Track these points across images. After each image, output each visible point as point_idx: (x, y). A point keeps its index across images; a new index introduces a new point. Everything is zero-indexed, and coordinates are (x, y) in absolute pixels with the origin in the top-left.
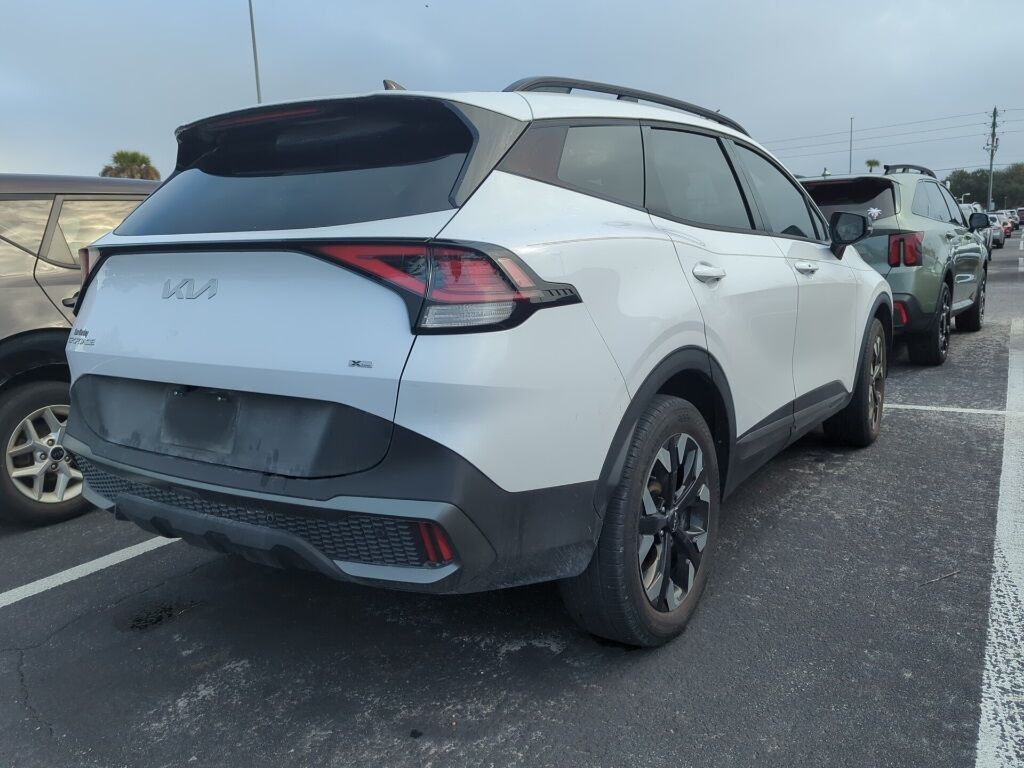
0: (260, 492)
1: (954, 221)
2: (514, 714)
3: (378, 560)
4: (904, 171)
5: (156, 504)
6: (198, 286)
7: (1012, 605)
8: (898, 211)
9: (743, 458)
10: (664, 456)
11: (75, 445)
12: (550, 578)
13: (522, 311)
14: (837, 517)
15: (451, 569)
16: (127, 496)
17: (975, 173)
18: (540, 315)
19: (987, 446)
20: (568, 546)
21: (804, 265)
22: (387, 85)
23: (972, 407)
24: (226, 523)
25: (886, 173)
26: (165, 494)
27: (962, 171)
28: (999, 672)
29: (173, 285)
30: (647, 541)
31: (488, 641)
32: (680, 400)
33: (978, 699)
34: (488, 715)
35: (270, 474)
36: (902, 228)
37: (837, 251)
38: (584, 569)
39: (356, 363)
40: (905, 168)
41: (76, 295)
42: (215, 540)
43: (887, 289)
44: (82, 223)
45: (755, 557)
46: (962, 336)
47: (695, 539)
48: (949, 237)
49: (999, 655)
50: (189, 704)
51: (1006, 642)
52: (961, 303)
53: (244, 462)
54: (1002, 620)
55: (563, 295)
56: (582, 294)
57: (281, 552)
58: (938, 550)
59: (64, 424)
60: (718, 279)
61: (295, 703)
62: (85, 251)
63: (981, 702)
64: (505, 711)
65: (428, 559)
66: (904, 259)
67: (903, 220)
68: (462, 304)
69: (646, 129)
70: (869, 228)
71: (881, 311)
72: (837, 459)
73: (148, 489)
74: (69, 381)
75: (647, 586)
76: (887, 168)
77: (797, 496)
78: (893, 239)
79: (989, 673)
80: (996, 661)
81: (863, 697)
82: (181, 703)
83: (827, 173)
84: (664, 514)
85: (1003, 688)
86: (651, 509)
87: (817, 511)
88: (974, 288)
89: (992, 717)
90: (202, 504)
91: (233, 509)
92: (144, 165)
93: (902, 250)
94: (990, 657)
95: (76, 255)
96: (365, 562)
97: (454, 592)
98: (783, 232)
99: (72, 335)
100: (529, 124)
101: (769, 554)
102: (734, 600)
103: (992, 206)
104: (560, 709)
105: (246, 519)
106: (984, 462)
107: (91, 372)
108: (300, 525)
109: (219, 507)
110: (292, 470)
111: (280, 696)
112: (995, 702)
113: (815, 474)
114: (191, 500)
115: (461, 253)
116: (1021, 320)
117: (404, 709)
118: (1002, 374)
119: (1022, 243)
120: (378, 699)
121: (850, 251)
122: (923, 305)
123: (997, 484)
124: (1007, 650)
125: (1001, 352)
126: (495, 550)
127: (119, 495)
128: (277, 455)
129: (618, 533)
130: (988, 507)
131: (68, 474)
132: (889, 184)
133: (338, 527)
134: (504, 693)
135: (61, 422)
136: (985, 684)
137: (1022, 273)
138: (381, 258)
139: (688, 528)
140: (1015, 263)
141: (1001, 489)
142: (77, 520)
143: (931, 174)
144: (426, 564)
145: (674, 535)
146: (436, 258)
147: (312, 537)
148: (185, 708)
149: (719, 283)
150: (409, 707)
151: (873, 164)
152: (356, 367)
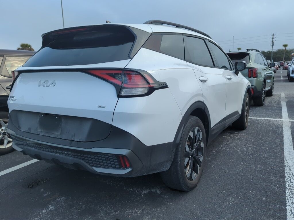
0: (69, 146)
1: (265, 65)
2: (148, 213)
3: (107, 167)
4: (252, 51)
5: (36, 150)
6: (50, 83)
7: (292, 177)
8: (251, 62)
9: (213, 134)
10: (191, 134)
11: (10, 131)
12: (159, 172)
13: (151, 90)
14: (238, 150)
15: (129, 170)
16: (27, 147)
17: (267, 52)
18: (156, 91)
19: (278, 129)
20: (164, 162)
21: (229, 77)
22: (106, 22)
23: (273, 118)
24: (59, 156)
25: (247, 51)
26: (39, 147)
27: (264, 51)
28: (291, 197)
29: (42, 82)
30: (187, 159)
31: (138, 190)
32: (196, 117)
33: (285, 206)
34: (139, 213)
35: (72, 141)
36: (252, 67)
37: (236, 73)
38: (169, 168)
39: (100, 107)
40: (252, 50)
41: (10, 85)
42: (55, 161)
43: (250, 84)
44: (11, 64)
45: (216, 163)
46: (267, 97)
47: (200, 158)
48: (265, 69)
49: (290, 192)
50: (46, 211)
51: (292, 188)
52: (268, 88)
53: (64, 137)
54: (289, 181)
55: (163, 85)
56: (168, 85)
57: (76, 165)
58: (268, 160)
59: (7, 124)
60: (206, 81)
61: (80, 211)
62: (13, 72)
63: (287, 207)
64: (145, 212)
65: (122, 167)
66: (253, 75)
67: (252, 64)
68: (132, 88)
69: (185, 36)
70: (246, 66)
71: (248, 91)
72: (236, 133)
73: (34, 145)
74: (8, 111)
75: (187, 173)
76: (247, 49)
77: (226, 144)
78: (249, 70)
79: (288, 198)
80: (289, 194)
81: (252, 206)
82: (44, 211)
83: (230, 51)
84: (191, 151)
85: (292, 202)
86: (188, 149)
87: (232, 149)
88: (271, 84)
89: (290, 211)
90: (51, 150)
91: (61, 152)
92: (29, 48)
93: (252, 73)
94: (288, 193)
95: (10, 73)
96: (102, 168)
97: (130, 177)
98: (222, 67)
99: (9, 97)
100: (151, 34)
101: (220, 162)
102: (210, 176)
103: (272, 61)
104: (161, 211)
105: (65, 154)
106: (278, 134)
107: (15, 109)
108: (82, 156)
109: (56, 151)
110: (79, 139)
111: (75, 209)
112: (291, 207)
113: (230, 138)
114: (48, 149)
115: (132, 72)
116: (284, 93)
117: (113, 212)
118: (280, 109)
119: (281, 71)
120: (105, 209)
121: (240, 73)
122: (258, 89)
123: (283, 140)
124: (292, 190)
125: (279, 102)
126: (143, 164)
127: (24, 147)
128: (74, 135)
129: (179, 157)
130: (281, 147)
131: (7, 140)
132: (248, 54)
133: (94, 157)
134: (144, 206)
135: (5, 124)
136: (287, 201)
137: (282, 80)
138: (108, 74)
139: (197, 155)
140: (280, 77)
141: (284, 142)
142: (10, 153)
143: (259, 51)
144: (121, 168)
145: (194, 157)
146: (125, 74)
147: (86, 160)
148: (45, 213)
149: (206, 82)
150: (115, 211)
151: (239, 49)
152: (100, 108)
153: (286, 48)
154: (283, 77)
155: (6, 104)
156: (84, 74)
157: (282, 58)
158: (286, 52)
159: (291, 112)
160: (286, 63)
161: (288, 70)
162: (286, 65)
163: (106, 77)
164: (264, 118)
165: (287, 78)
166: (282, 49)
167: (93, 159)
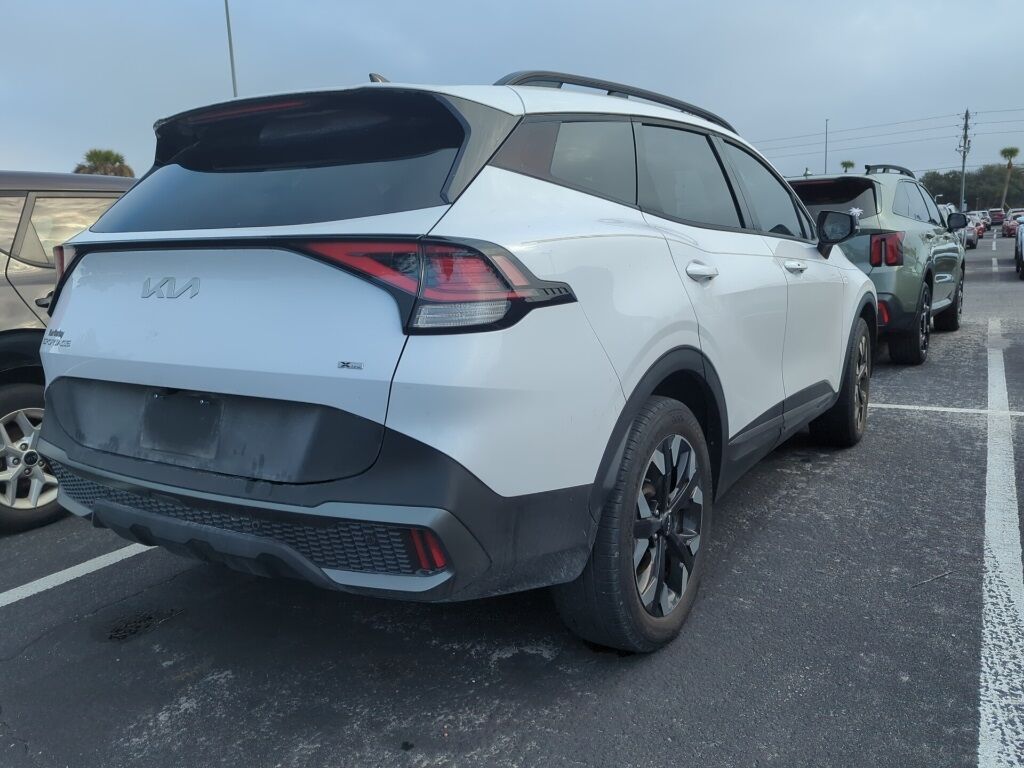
0: (245, 498)
1: (932, 221)
2: (508, 724)
3: (368, 567)
4: (884, 172)
5: (135, 511)
6: (180, 285)
7: (1005, 605)
8: (879, 211)
9: (736, 459)
10: (658, 459)
11: (50, 450)
12: (545, 585)
13: (517, 310)
14: (827, 517)
15: (444, 576)
16: (106, 503)
17: (947, 175)
18: (535, 313)
19: (972, 445)
20: (561, 552)
21: (794, 264)
22: (373, 78)
23: (955, 406)
24: (212, 531)
25: (867, 173)
26: (145, 500)
27: (934, 173)
28: (996, 674)
29: (153, 284)
30: (642, 545)
31: (479, 648)
32: (674, 401)
33: (976, 702)
34: (480, 725)
35: (255, 480)
36: (883, 227)
37: (824, 250)
38: (579, 573)
39: (345, 365)
40: (886, 168)
41: (50, 294)
42: (196, 547)
43: (872, 288)
44: (55, 221)
45: (746, 558)
46: (941, 335)
47: (688, 542)
48: (929, 237)
49: (995, 657)
50: (170, 717)
51: (1001, 643)
52: (940, 303)
53: (228, 467)
54: (996, 621)
55: (558, 294)
56: (578, 299)
57: (267, 560)
58: (928, 550)
59: (39, 428)
60: (710, 278)
61: (281, 715)
62: (60, 249)
63: (980, 706)
64: (498, 721)
65: (421, 567)
66: (886, 258)
67: (884, 220)
68: (455, 303)
69: (638, 126)
70: (857, 227)
71: (866, 311)
72: (824, 459)
73: (127, 495)
74: (42, 381)
75: (641, 591)
76: (867, 167)
77: (785, 497)
78: (875, 239)
79: (986, 676)
80: (992, 663)
81: (861, 702)
82: (163, 717)
83: (809, 172)
84: (658, 517)
85: (1000, 691)
86: (646, 512)
87: (806, 511)
88: (952, 287)
89: (991, 720)
90: (184, 510)
91: (217, 516)
92: (118, 164)
93: (883, 250)
94: (986, 659)
95: (50, 252)
96: (354, 570)
97: (447, 600)
98: (771, 231)
99: (46, 335)
100: (521, 119)
101: (760, 556)
102: (727, 603)
103: (964, 207)
104: (554, 718)
105: (230, 526)
106: (969, 461)
107: (66, 374)
108: (287, 532)
109: (202, 515)
110: (278, 475)
111: (266, 708)
112: (994, 705)
113: (802, 475)
114: (173, 507)
115: (453, 250)
116: (998, 320)
117: (394, 720)
118: (982, 374)
119: (994, 244)
120: (367, 710)
121: (836, 250)
122: (904, 304)
123: (983, 483)
124: (1003, 651)
125: (980, 351)
126: (489, 557)
127: (97, 502)
128: (262, 460)
129: (613, 537)
130: (976, 506)
131: (42, 479)
132: (869, 184)
133: (326, 534)
134: (497, 702)
135: (35, 426)
136: (983, 687)
137: (996, 273)
138: (371, 256)
139: (681, 531)
140: (989, 263)
141: (988, 489)
142: (53, 526)
143: (910, 174)
144: (418, 572)
145: (667, 538)
146: (429, 256)
147: (300, 544)
148: (167, 721)
149: (711, 282)
150: (399, 718)
151: (847, 165)
152: (345, 369)
153: (1013, 160)
154: (1000, 262)
155: (37, 357)
156: (292, 254)
157: (998, 195)
158: (1012, 176)
159: (1019, 384)
160: (1011, 213)
161: (1017, 240)
162: (1009, 223)
163: (367, 266)
164: (923, 405)
165: (1013, 268)
166: (1000, 165)
167: (322, 542)
